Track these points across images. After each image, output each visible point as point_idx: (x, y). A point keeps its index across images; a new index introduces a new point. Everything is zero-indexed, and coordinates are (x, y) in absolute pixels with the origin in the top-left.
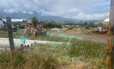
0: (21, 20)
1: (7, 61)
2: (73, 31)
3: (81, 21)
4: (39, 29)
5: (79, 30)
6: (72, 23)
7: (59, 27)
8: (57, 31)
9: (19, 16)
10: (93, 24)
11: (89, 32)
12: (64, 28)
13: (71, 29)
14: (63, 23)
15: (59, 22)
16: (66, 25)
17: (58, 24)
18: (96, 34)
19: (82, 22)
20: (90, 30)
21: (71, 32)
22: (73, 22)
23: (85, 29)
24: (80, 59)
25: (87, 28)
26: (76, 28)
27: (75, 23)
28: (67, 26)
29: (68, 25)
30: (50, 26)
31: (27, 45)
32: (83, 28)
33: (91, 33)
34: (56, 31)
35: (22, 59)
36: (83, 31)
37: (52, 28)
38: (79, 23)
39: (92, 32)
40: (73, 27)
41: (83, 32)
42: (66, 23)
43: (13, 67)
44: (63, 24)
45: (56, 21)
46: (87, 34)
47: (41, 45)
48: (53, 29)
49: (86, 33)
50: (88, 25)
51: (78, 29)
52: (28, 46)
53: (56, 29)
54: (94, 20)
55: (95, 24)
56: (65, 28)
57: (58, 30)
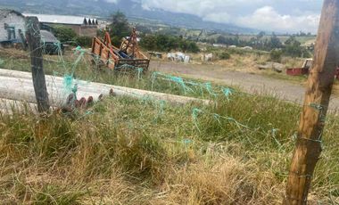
0: (79, 20)
1: (28, 140)
2: (229, 64)
3: (262, 34)
4: (126, 53)
5: (249, 60)
6: (233, 38)
7: (190, 48)
8: (183, 60)
9: (72, 5)
10: (297, 44)
11: (280, 72)
12: (205, 52)
13: (225, 57)
14: (204, 37)
15: (191, 34)
16: (213, 42)
17: (190, 37)
18: (298, 78)
19: (264, 37)
20: (284, 63)
21: (223, 66)
22: (237, 35)
23: (269, 61)
24: (230, 148)
25: (276, 58)
26: (241, 53)
27: (241, 38)
28: (215, 45)
29: (218, 43)
30: (163, 43)
31: (87, 98)
32: (262, 57)
33: (284, 74)
34: (178, 61)
35: (68, 136)
36: (262, 66)
37: (169, 51)
38: (253, 39)
39: (289, 71)
40: (233, 51)
41: (260, 69)
42: (213, 36)
43: (42, 157)
44: (204, 41)
45: (184, 29)
46: (272, 76)
47: (127, 100)
48: (169, 55)
49: (271, 72)
50: (282, 47)
51: (247, 60)
52: (91, 99)
53: (180, 54)
54: (303, 35)
55: (302, 45)
56: (208, 52)
57: (187, 58)
